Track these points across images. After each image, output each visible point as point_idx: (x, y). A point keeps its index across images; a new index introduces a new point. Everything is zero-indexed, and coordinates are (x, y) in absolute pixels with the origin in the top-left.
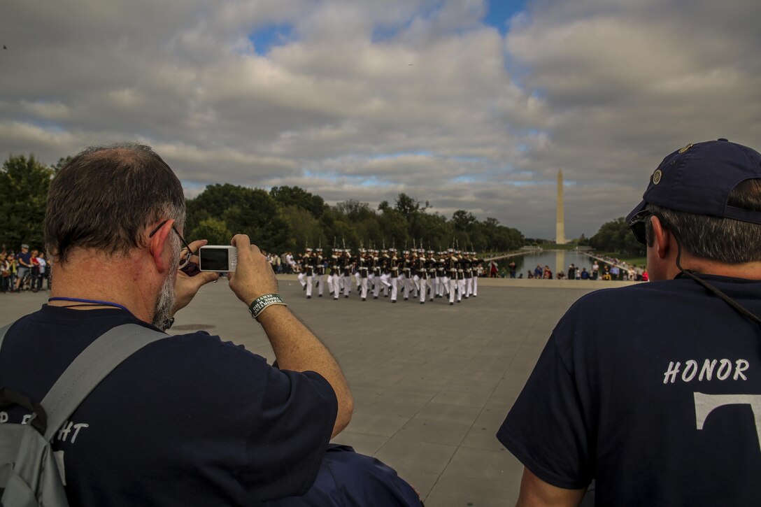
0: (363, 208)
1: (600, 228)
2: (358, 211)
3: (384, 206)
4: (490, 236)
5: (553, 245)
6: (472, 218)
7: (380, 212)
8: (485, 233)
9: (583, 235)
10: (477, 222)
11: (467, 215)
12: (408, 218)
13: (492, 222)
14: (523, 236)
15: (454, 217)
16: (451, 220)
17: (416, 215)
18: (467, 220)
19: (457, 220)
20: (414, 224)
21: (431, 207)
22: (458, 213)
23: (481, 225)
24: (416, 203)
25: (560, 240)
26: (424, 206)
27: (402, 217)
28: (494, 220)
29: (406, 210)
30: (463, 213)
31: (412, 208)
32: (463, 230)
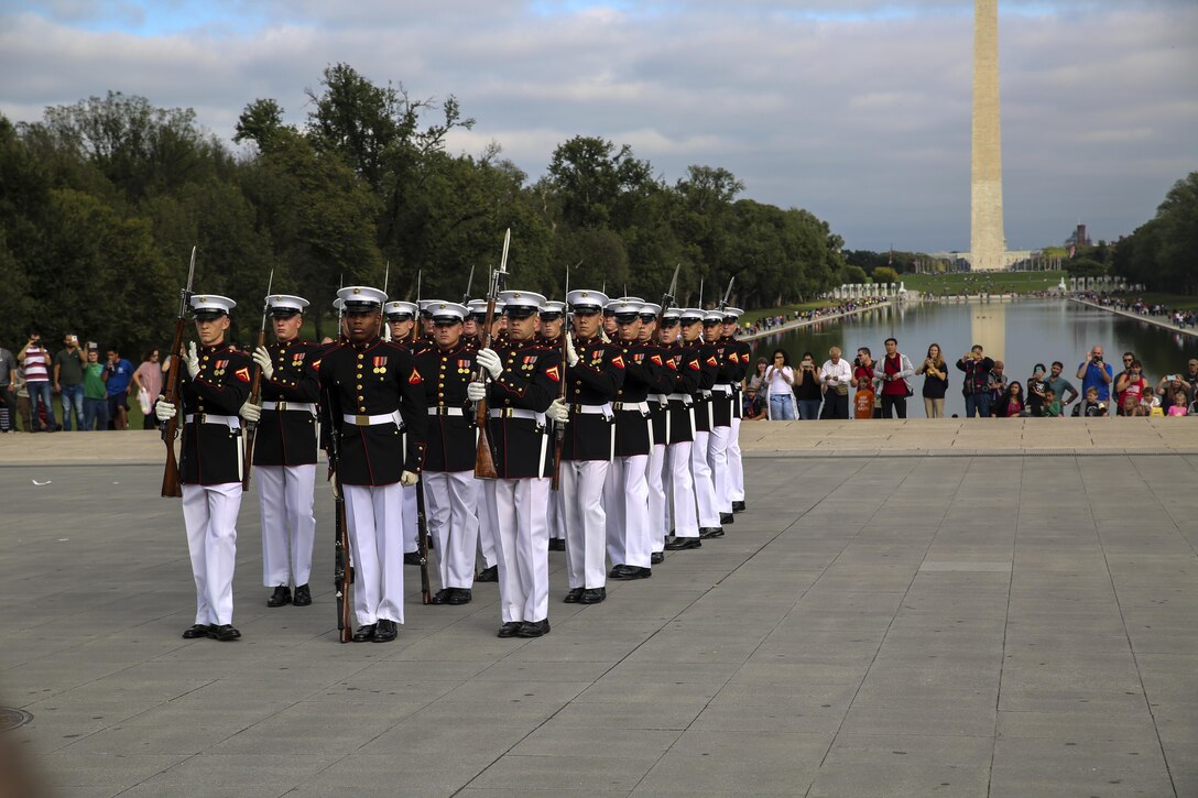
0: (166, 131)
1: (1162, 199)
2: (146, 146)
3: (259, 122)
4: (707, 244)
5: (959, 278)
6: (633, 172)
7: (245, 150)
8: (687, 231)
9: (1081, 228)
10: (653, 188)
11: (611, 156)
12: (371, 174)
13: (711, 185)
14: (834, 242)
15: (554, 169)
16: (544, 181)
17: (407, 157)
18: (612, 179)
19: (567, 177)
20: (398, 200)
21: (468, 124)
22: (572, 150)
23: (667, 199)
24: (404, 108)
25: (989, 253)
26: (442, 121)
27: (343, 170)
28: (720, 175)
29: (358, 139)
30: (595, 147)
31: (385, 131)
32: (596, 219)
